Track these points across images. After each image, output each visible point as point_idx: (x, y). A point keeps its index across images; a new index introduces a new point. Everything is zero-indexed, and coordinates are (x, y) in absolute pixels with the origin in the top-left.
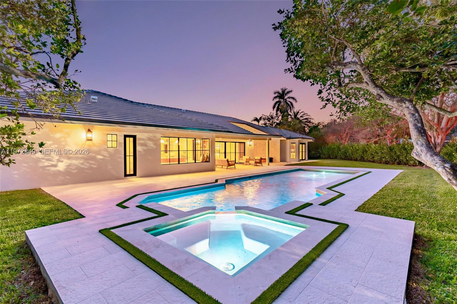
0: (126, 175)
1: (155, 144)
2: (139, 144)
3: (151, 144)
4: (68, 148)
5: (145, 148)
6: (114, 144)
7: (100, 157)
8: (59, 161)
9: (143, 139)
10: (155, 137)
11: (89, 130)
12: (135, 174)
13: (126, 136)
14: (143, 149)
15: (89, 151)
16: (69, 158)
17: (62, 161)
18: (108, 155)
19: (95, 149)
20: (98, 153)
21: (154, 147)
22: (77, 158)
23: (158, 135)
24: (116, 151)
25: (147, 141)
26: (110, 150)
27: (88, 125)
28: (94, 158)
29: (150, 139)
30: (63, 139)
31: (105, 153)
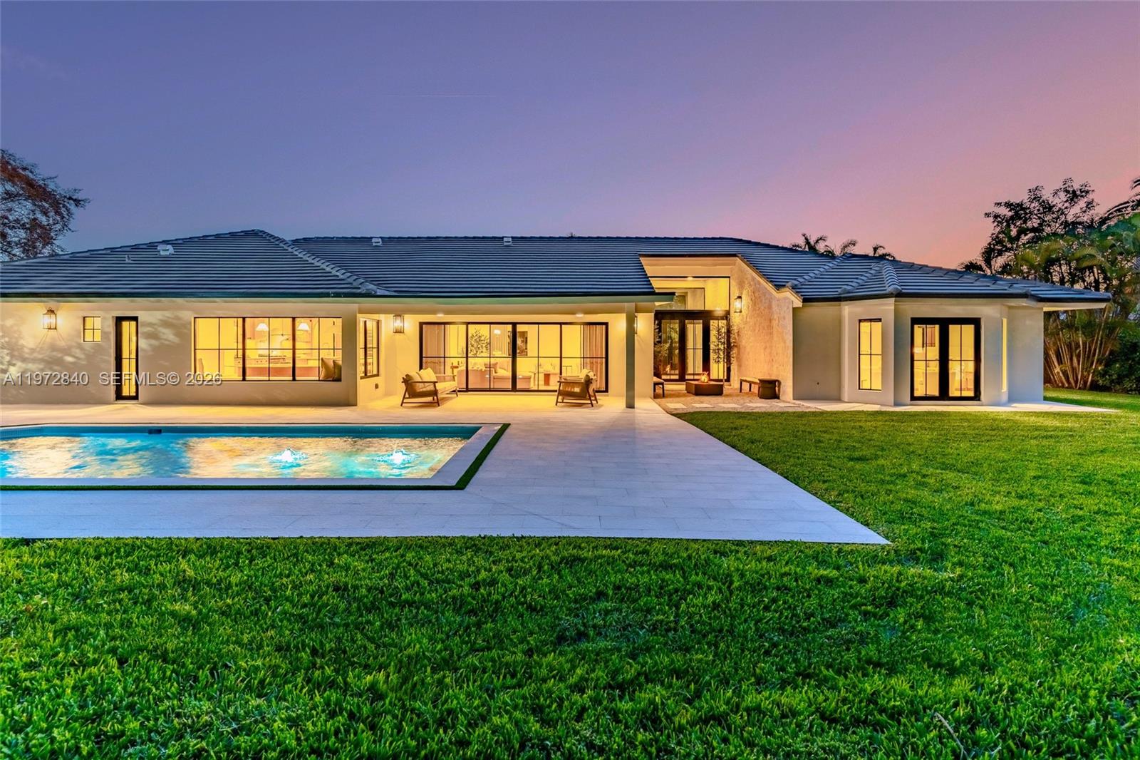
0: (119, 396)
1: (177, 334)
2: (143, 333)
3: (169, 335)
4: (22, 342)
5: (154, 342)
6: (98, 337)
7: (69, 359)
8: (10, 364)
9: (150, 325)
10: (178, 318)
11: (51, 312)
12: (136, 398)
13: (119, 320)
14: (151, 345)
15: (53, 348)
16: (24, 360)
17: (14, 365)
18: (83, 356)
19: (62, 344)
20: (67, 351)
21: (176, 340)
22: (34, 361)
23: (187, 315)
24: (98, 348)
25: (161, 329)
26: (87, 346)
27: (52, 303)
28: (59, 362)
29: (166, 324)
30: (15, 328)
31: (78, 353)
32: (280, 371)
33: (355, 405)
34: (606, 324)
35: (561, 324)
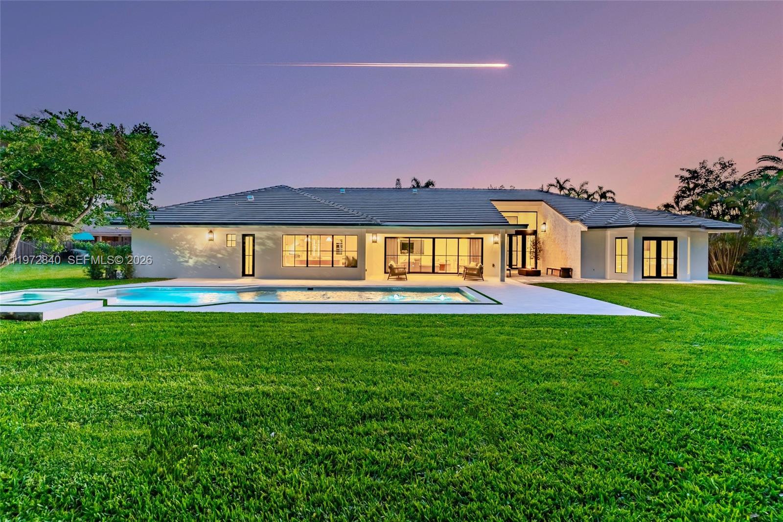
0: (244, 275)
1: (275, 243)
2: (257, 243)
3: (270, 244)
4: (196, 247)
5: (263, 247)
6: (234, 245)
7: (219, 256)
8: (190, 258)
9: (261, 238)
10: (275, 235)
11: (211, 232)
12: (253, 275)
13: (244, 236)
14: (261, 249)
15: (212, 250)
16: (197, 256)
17: (191, 258)
18: (226, 254)
19: (216, 248)
20: (218, 251)
21: (274, 246)
22: (202, 256)
23: (279, 234)
24: (234, 249)
25: (266, 240)
26: (229, 249)
27: (210, 228)
28: (214, 257)
29: (269, 238)
30: (193, 240)
31: (223, 252)
32: (326, 262)
33: (364, 279)
34: (482, 239)
35: (458, 238)
